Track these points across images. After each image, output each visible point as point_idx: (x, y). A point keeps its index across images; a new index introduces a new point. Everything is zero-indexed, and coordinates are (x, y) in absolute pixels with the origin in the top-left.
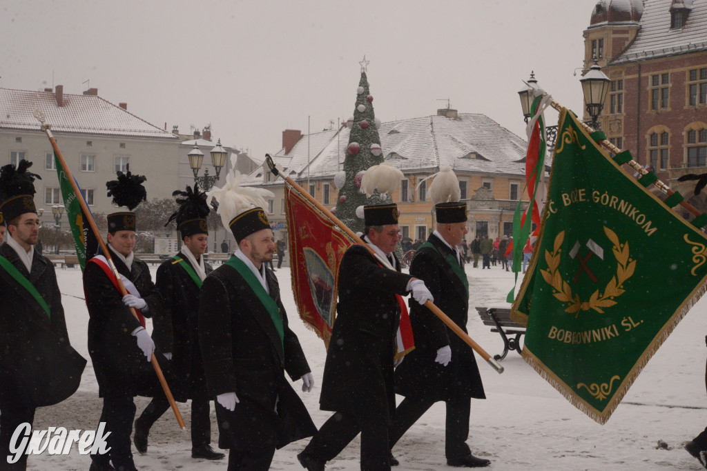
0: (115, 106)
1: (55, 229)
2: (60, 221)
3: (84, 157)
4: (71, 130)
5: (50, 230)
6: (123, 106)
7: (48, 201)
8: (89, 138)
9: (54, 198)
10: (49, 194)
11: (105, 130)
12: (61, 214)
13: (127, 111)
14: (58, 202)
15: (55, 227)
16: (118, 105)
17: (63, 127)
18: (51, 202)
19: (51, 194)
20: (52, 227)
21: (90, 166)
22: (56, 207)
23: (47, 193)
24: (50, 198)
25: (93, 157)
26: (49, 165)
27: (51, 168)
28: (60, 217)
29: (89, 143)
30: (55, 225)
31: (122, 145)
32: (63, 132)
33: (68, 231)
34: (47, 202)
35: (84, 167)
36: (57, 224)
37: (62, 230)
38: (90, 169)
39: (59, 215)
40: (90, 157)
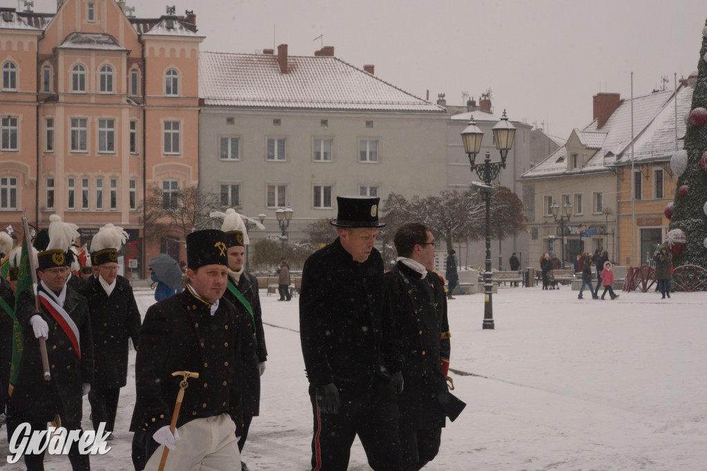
0: (357, 69)
1: (280, 242)
2: (287, 230)
3: (317, 142)
4: (300, 105)
5: (275, 243)
6: (369, 69)
7: (271, 204)
8: (323, 115)
9: (279, 199)
10: (271, 194)
11: (346, 103)
12: (288, 221)
13: (375, 76)
14: (284, 205)
15: (281, 239)
16: (362, 69)
17: (289, 101)
18: (274, 205)
19: (273, 193)
20: (277, 239)
21: (325, 154)
22: (282, 211)
23: (269, 193)
24: (274, 199)
25: (330, 141)
26: (271, 154)
27: (273, 157)
28: (287, 226)
29: (324, 122)
30: (281, 236)
31: (369, 124)
32: (289, 108)
33: (297, 244)
34: (269, 205)
35: (318, 157)
36: (283, 235)
37: (290, 242)
38: (325, 158)
39: (286, 222)
40: (325, 141)
